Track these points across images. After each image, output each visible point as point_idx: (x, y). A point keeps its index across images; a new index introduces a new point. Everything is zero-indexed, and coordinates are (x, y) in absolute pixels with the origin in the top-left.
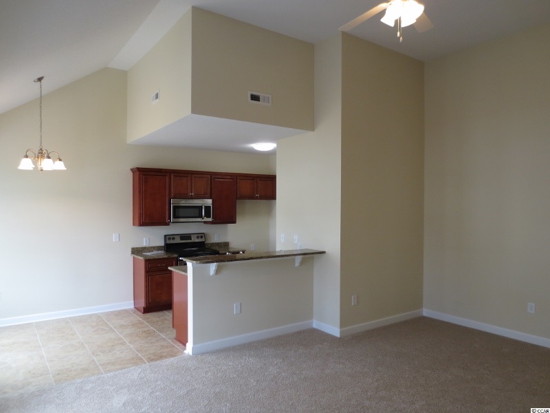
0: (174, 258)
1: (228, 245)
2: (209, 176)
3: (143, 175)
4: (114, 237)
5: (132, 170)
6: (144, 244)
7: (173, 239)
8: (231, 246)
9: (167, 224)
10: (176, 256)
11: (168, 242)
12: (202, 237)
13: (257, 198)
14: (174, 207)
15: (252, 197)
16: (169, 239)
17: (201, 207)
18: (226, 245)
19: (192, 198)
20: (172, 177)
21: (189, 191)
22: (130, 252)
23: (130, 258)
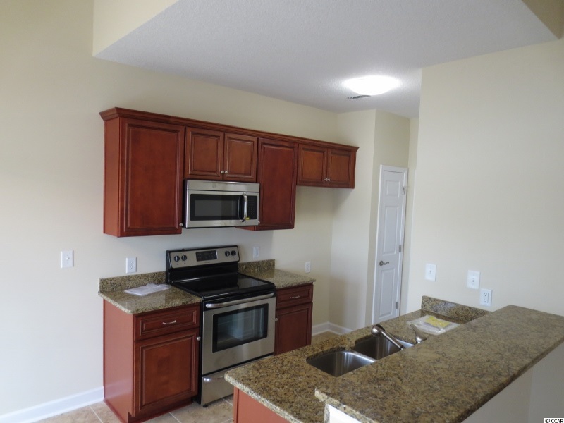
0: (193, 305)
1: (274, 265)
2: (255, 139)
3: (130, 125)
4: (63, 258)
5: (104, 115)
6: (127, 269)
7: (184, 258)
8: (278, 266)
9: (177, 231)
10: (197, 300)
11: (175, 265)
12: (233, 253)
13: (326, 185)
14: (192, 196)
15: (319, 183)
16: (176, 259)
17: (242, 197)
18: (270, 265)
19: (224, 179)
20: (189, 134)
21: (220, 166)
22: (98, 289)
23: (96, 301)
